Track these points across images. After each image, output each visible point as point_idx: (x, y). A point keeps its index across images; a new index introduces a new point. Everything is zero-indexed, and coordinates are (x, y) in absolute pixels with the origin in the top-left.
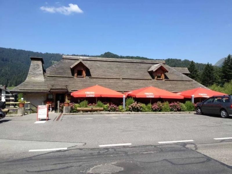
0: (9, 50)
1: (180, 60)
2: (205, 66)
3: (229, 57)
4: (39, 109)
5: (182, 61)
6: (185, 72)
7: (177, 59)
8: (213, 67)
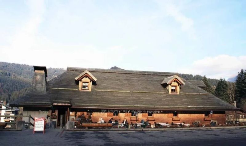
0: (13, 65)
1: (191, 75)
2: (217, 82)
3: (242, 71)
4: (36, 121)
5: (194, 76)
6: (201, 85)
7: (188, 75)
8: (226, 82)
